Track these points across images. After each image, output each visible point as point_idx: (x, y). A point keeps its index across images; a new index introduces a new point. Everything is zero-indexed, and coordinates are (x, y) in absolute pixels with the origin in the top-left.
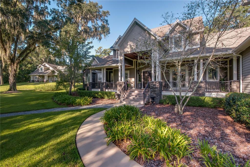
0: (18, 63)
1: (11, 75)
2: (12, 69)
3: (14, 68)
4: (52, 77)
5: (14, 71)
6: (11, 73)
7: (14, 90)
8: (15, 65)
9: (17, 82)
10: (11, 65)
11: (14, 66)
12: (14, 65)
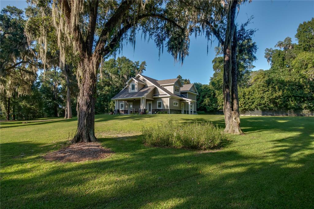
0: (102, 52)
1: (81, 91)
2: (84, 71)
3: (91, 67)
4: (151, 102)
5: (91, 78)
6: (83, 85)
7: (90, 141)
8: (94, 59)
9: (96, 113)
10: (83, 60)
11: (91, 62)
12: (89, 60)
